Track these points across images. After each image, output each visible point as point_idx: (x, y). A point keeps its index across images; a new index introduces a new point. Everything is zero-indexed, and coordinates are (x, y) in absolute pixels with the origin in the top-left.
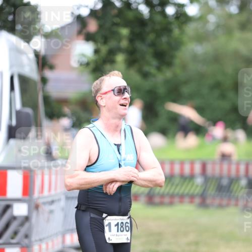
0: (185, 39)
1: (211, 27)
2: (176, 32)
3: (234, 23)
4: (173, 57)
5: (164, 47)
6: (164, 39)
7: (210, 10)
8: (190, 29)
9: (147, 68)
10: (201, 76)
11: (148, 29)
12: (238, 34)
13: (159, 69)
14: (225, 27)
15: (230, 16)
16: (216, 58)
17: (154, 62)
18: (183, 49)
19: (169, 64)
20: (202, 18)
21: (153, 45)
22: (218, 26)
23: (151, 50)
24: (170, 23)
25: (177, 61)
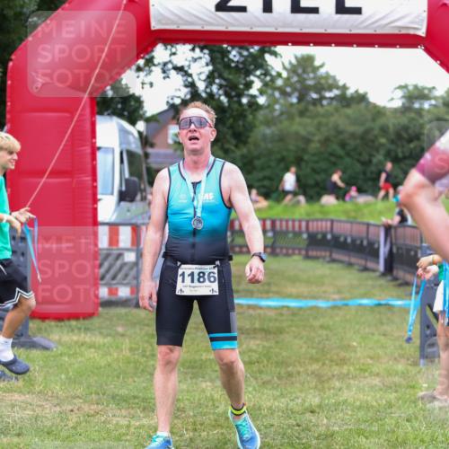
0: (257, 123)
1: (277, 113)
2: (250, 117)
3: (294, 110)
4: (248, 137)
5: (241, 129)
6: (241, 123)
7: (276, 101)
8: (261, 115)
9: (227, 146)
10: (270, 152)
11: (228, 115)
12: (298, 119)
13: (236, 146)
14: (288, 114)
15: (292, 105)
16: (282, 138)
17: (234, 142)
18: (256, 130)
19: (245, 143)
20: (269, 106)
21: (231, 127)
22: (282, 114)
23: (230, 132)
24: (244, 110)
25: (250, 140)
